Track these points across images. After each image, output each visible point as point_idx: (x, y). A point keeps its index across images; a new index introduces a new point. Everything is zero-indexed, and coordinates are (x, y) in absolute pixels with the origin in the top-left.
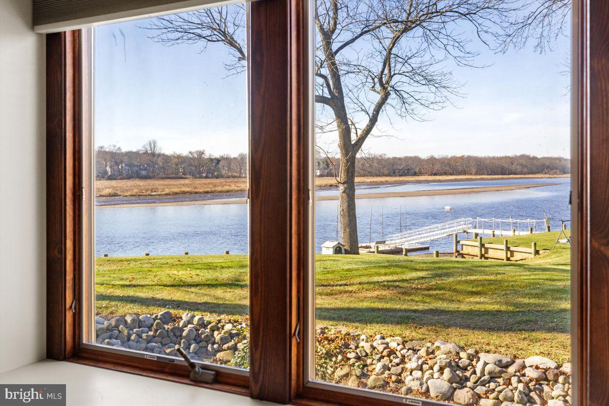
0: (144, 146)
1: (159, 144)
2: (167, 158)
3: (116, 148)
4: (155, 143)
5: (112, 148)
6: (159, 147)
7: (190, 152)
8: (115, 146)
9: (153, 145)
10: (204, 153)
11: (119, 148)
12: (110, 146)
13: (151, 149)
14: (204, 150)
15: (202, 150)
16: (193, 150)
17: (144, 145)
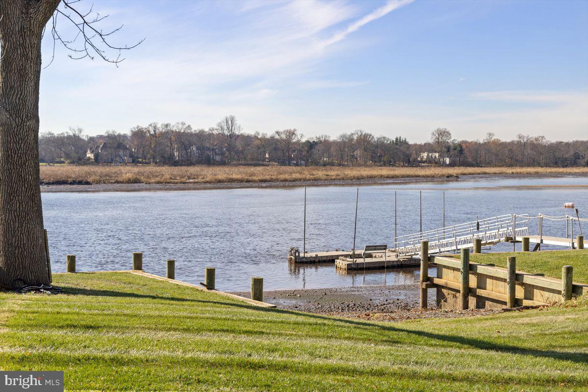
0: (219, 125)
1: (238, 122)
2: (247, 140)
3: (185, 127)
4: (232, 119)
5: (180, 126)
6: (238, 125)
7: (277, 133)
8: (183, 124)
9: (230, 122)
10: (294, 134)
11: (189, 126)
12: (178, 123)
13: (228, 128)
14: (295, 130)
15: (292, 129)
16: (281, 130)
17: (220, 123)
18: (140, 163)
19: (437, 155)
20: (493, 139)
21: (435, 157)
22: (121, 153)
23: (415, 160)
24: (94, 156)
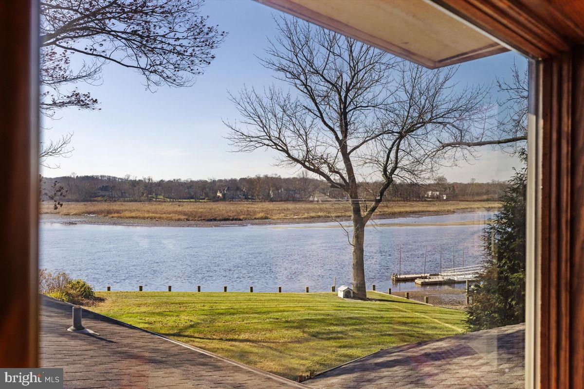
0: (298, 175)
18: (250, 199)
19: (438, 193)
20: (475, 182)
21: (437, 195)
22: (238, 193)
23: (423, 197)
24: (222, 195)
